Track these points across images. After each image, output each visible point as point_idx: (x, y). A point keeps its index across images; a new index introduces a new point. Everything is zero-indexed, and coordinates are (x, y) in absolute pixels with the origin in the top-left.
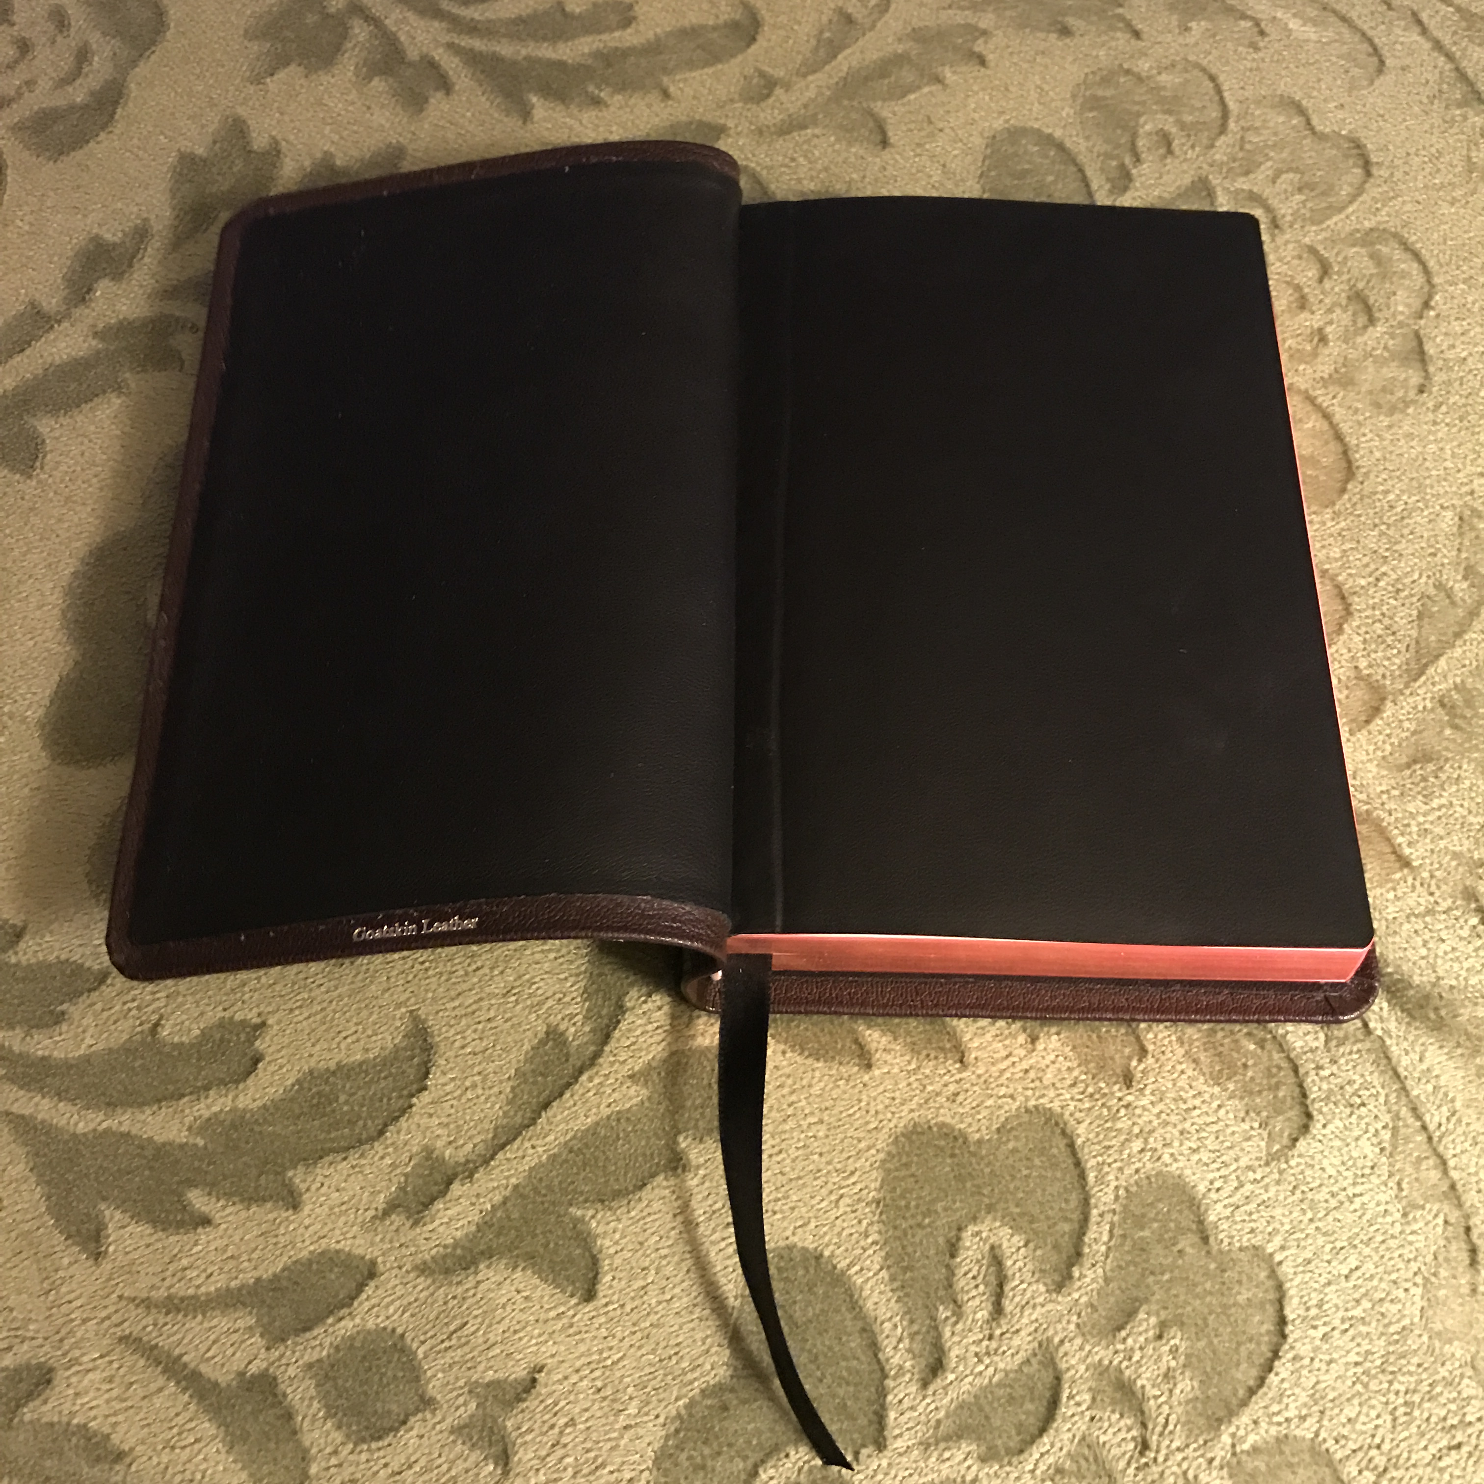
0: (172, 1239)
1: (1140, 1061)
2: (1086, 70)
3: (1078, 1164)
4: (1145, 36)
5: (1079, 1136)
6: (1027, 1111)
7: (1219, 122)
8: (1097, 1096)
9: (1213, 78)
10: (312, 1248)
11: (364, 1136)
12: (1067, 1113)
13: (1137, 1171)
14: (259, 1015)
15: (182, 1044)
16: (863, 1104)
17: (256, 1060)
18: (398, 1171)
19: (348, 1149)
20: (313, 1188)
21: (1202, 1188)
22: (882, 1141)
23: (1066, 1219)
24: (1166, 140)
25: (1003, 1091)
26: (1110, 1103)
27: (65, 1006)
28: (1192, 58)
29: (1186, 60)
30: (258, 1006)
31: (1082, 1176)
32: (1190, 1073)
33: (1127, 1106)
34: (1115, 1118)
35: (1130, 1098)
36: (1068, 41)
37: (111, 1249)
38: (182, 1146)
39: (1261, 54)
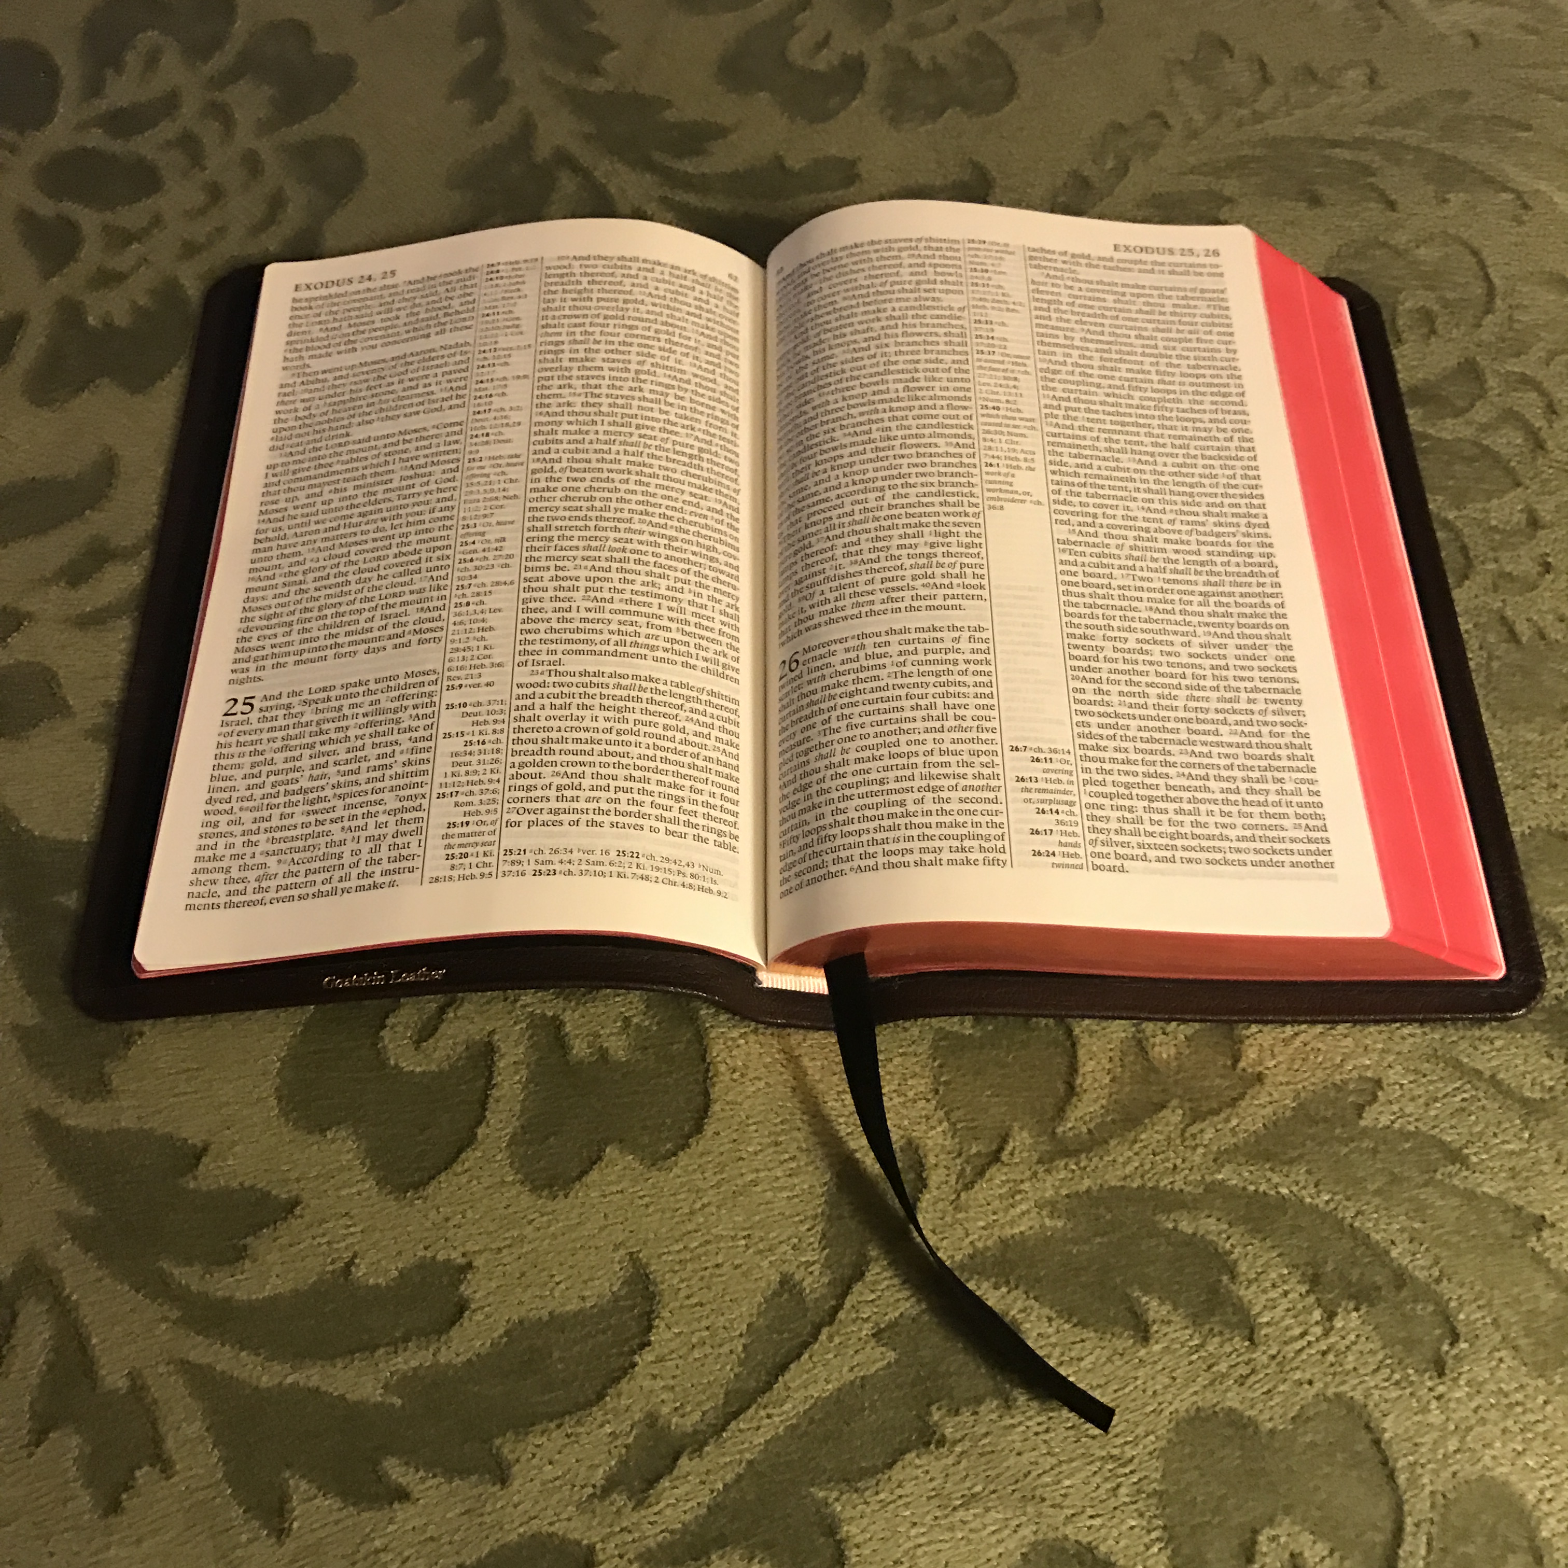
0: (365, 1515)
1: (1452, 1344)
2: (1340, 242)
3: (1385, 1463)
4: (1400, 207)
5: (1384, 1430)
6: (1326, 1399)
7: (1484, 299)
8: (1403, 1384)
9: (1475, 253)
10: (521, 1530)
11: (582, 1400)
12: (1371, 1405)
13: (1454, 1474)
14: (464, 1255)
15: (377, 1285)
16: (1139, 1382)
17: (461, 1307)
18: (619, 1442)
19: (563, 1415)
20: (523, 1459)
21: (1531, 1497)
22: (1163, 1426)
23: (1376, 1528)
24: (1427, 318)
25: (1298, 1375)
26: (1420, 1393)
27: (249, 1240)
28: (1452, 231)
29: (1445, 232)
30: (463, 1245)
31: (1391, 1476)
32: (1509, 1362)
33: (1439, 1398)
34: (1425, 1410)
35: (1441, 1389)
36: (1318, 210)
37: (295, 1525)
38: (377, 1406)
39: (1523, 229)
